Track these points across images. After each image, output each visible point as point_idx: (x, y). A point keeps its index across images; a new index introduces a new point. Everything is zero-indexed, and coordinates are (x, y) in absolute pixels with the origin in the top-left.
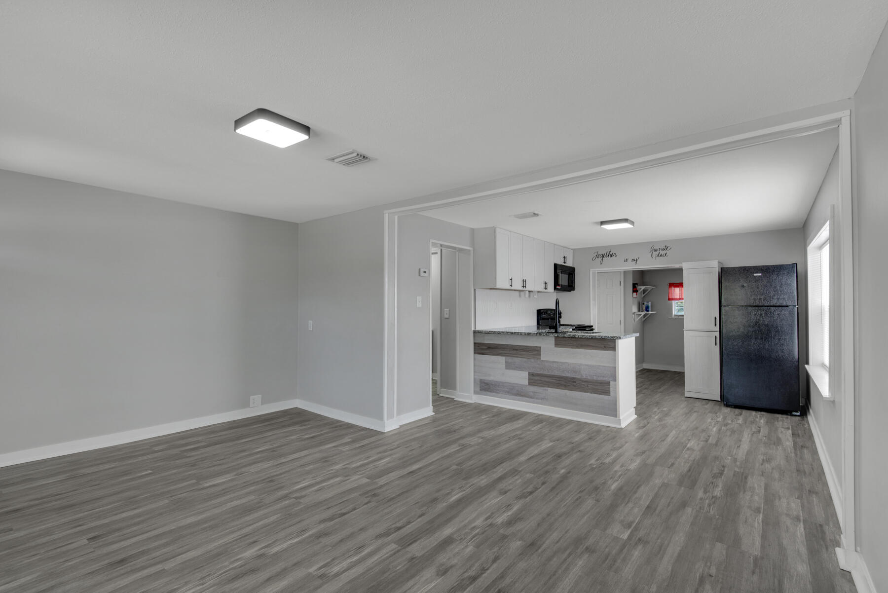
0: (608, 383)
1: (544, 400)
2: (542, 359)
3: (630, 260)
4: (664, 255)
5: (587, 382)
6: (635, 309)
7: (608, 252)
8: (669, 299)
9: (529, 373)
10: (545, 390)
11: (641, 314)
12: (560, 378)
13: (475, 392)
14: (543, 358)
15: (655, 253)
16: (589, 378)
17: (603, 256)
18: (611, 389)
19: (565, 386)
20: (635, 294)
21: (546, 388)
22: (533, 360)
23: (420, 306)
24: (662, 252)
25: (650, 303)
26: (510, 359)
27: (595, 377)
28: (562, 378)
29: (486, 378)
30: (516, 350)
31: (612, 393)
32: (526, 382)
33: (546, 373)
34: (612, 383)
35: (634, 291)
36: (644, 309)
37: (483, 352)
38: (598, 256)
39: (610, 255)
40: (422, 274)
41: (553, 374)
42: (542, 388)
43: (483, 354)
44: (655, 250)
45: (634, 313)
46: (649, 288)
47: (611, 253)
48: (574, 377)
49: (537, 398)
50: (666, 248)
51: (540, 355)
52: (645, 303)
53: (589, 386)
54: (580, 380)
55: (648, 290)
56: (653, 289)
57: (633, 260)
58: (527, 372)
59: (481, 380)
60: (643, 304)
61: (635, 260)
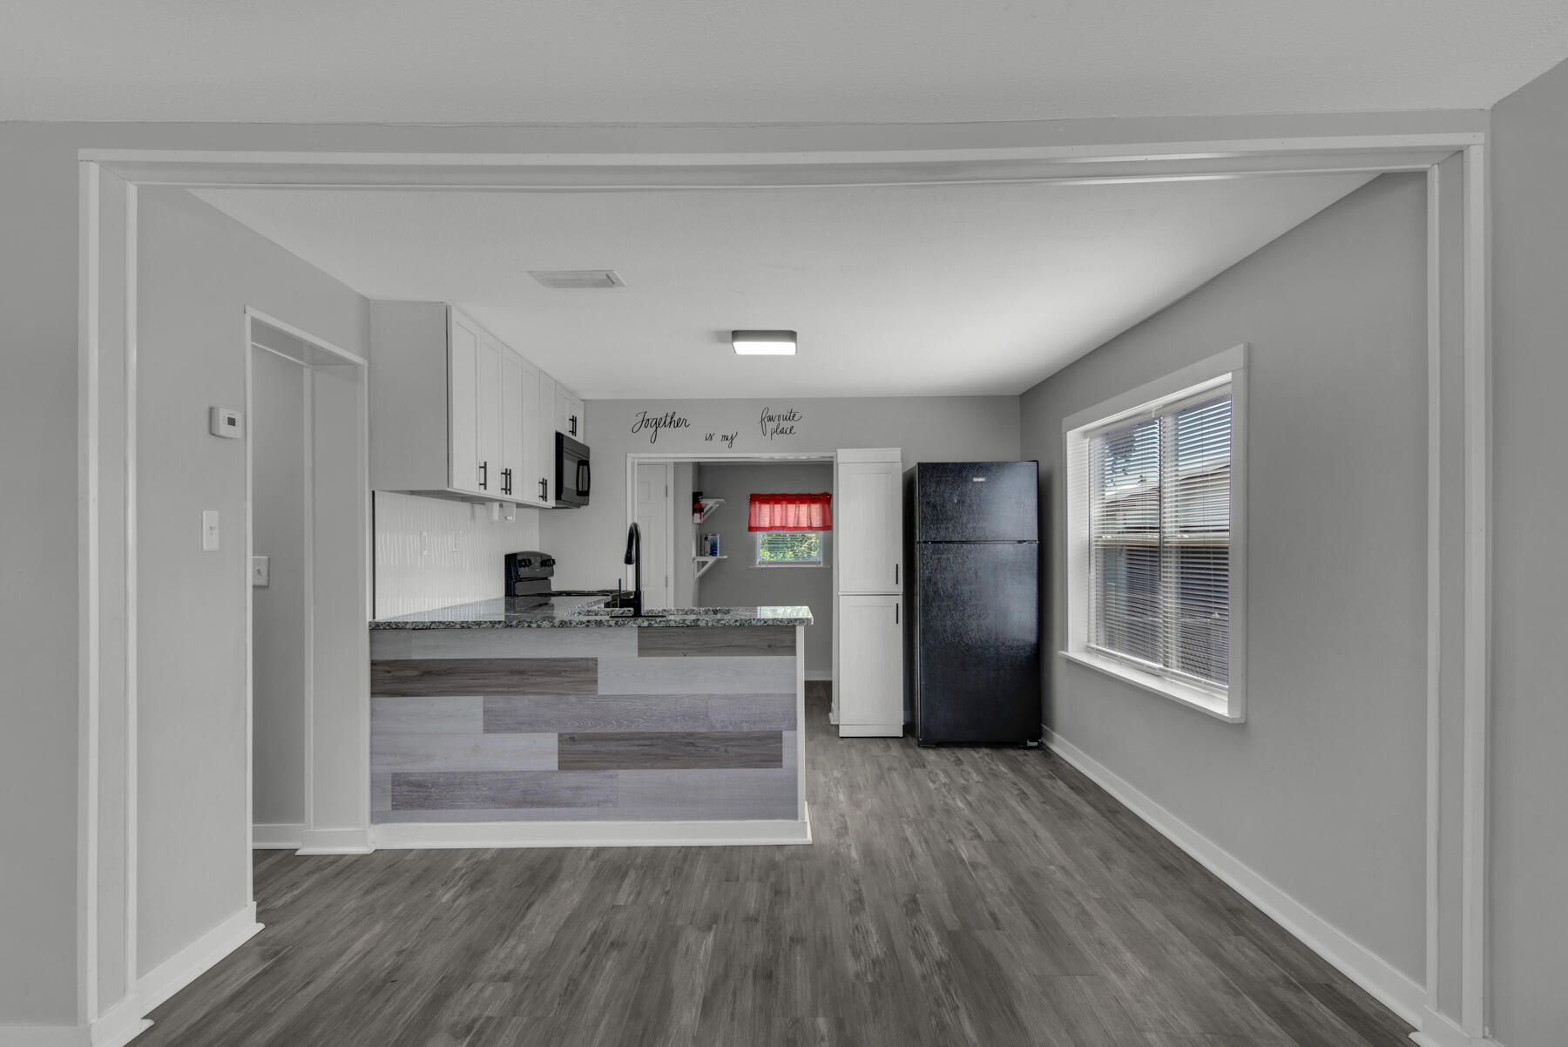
0: (777, 737)
1: (604, 807)
2: (599, 693)
3: (717, 438)
4: (788, 431)
5: (726, 739)
6: (693, 550)
7: (671, 415)
8: (751, 529)
9: (560, 735)
10: (611, 776)
12: (652, 739)
13: (376, 817)
14: (603, 688)
15: (771, 425)
16: (730, 728)
17: (657, 425)
18: (785, 751)
19: (666, 758)
20: (694, 515)
21: (611, 772)
22: (573, 699)
23: (215, 546)
24: (786, 425)
25: (719, 536)
26: (499, 702)
27: (744, 725)
28: (658, 738)
29: (416, 768)
30: (521, 673)
31: (786, 762)
32: (552, 763)
33: (611, 729)
34: (786, 734)
35: (693, 510)
36: (708, 548)
37: (402, 687)
38: (645, 422)
39: (674, 422)
40: (224, 428)
41: (633, 729)
42: (599, 773)
43: (404, 695)
44: (771, 419)
45: (693, 559)
47: (676, 418)
48: (692, 730)
49: (584, 805)
50: (791, 417)
51: (596, 681)
53: (729, 749)
54: (705, 737)
55: (713, 508)
57: (725, 438)
58: (556, 735)
59: (395, 775)
60: (708, 538)
61: (729, 438)
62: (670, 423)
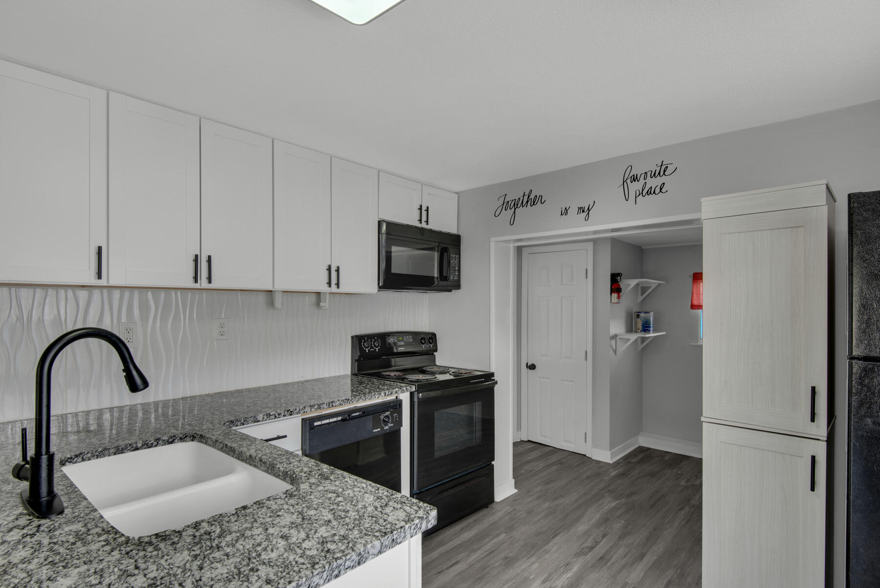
3: (573, 211)
4: (658, 190)
6: (617, 327)
7: (527, 193)
8: (694, 307)
11: (629, 339)
15: (635, 187)
17: (516, 206)
20: (615, 295)
24: (653, 183)
25: (652, 314)
35: (612, 291)
36: (640, 326)
38: (506, 205)
39: (531, 200)
44: (635, 179)
45: (615, 337)
46: (654, 283)
47: (532, 197)
50: (662, 170)
52: (642, 315)
55: (650, 287)
56: (659, 284)
57: (581, 210)
60: (638, 316)
61: (586, 209)
62: (527, 202)
